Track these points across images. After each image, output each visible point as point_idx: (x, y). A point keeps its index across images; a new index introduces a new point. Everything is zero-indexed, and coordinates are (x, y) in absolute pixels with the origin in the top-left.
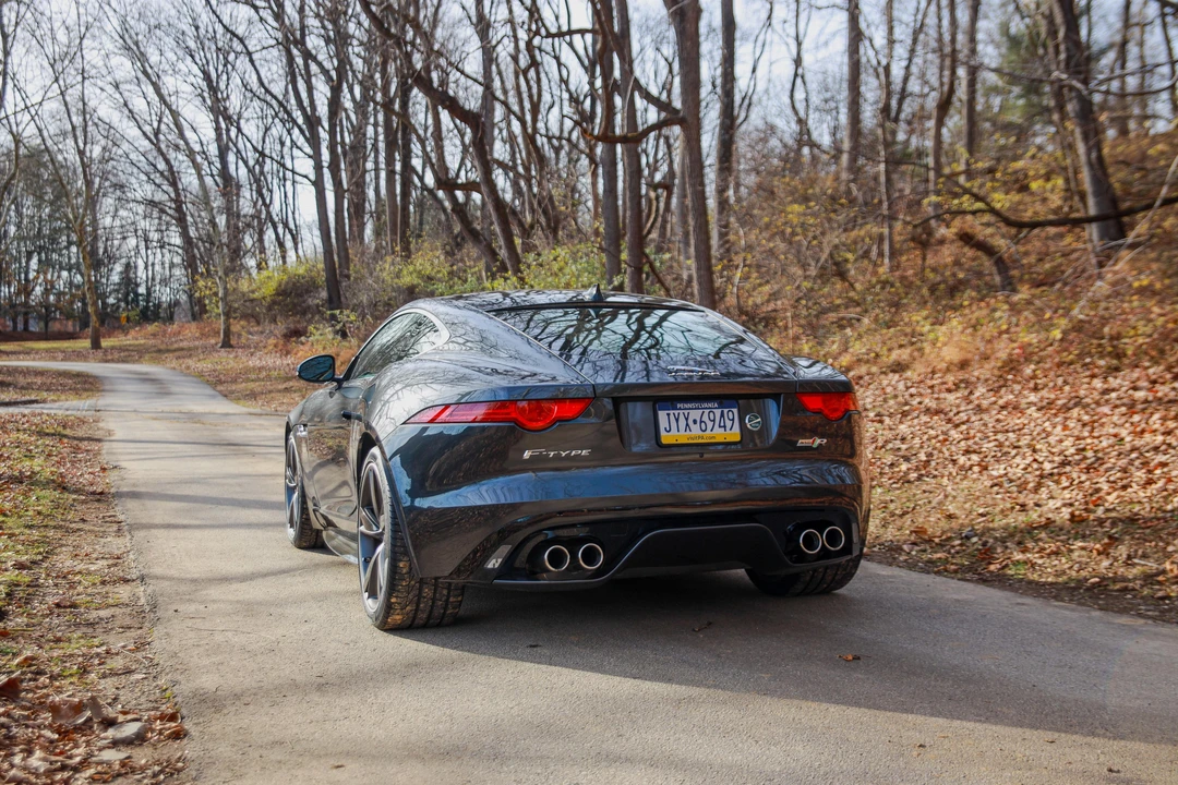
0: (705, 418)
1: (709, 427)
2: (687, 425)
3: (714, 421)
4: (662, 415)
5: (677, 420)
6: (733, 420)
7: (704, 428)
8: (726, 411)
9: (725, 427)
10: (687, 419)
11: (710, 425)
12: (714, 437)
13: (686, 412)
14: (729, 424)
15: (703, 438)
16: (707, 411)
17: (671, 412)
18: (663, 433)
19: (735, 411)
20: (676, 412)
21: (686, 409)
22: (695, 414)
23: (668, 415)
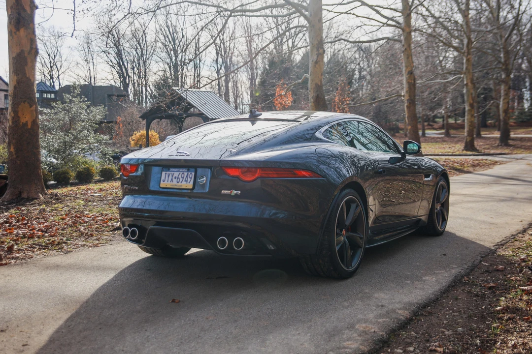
0: (180, 177)
1: (181, 181)
2: (172, 179)
3: (183, 178)
4: (164, 173)
5: (169, 176)
6: (191, 178)
7: (178, 181)
8: (189, 173)
9: (187, 181)
10: (172, 176)
11: (181, 179)
12: (182, 186)
13: (173, 173)
14: (189, 179)
15: (177, 186)
16: (181, 173)
17: (167, 172)
18: (162, 182)
19: (193, 173)
20: (169, 172)
21: (173, 171)
22: (176, 174)
23: (166, 174)
